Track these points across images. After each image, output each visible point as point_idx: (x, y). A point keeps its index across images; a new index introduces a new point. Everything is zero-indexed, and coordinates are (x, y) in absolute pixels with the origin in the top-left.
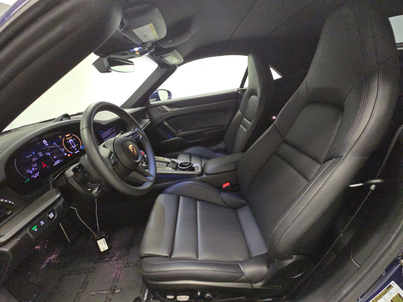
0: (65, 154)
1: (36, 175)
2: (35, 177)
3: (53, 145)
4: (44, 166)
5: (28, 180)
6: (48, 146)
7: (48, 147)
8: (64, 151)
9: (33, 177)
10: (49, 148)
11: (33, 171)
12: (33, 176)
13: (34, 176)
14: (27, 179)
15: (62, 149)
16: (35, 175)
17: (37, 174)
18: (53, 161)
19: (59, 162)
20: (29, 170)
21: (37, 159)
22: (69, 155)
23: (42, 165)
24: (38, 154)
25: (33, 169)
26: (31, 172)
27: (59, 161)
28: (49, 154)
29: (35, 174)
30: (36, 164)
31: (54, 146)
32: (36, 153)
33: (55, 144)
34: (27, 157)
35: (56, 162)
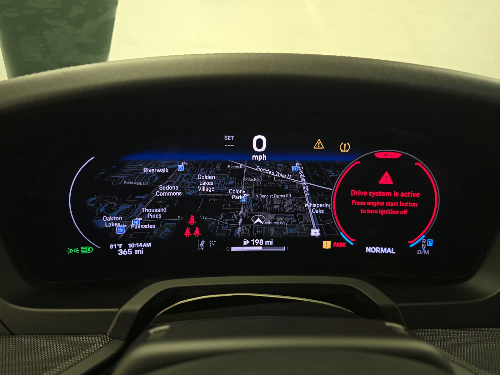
0: (315, 232)
1: (134, 250)
2: (122, 252)
3: (287, 170)
4: (187, 233)
5: (86, 250)
6: (262, 164)
7: (259, 169)
8: (317, 215)
9: (116, 250)
10: (260, 173)
11: (129, 231)
12: (120, 245)
13: (123, 248)
14: (87, 244)
15: (313, 202)
16: (125, 247)
17: (140, 248)
18: (239, 232)
19: (260, 248)
20: (120, 218)
21: (180, 194)
22: (327, 245)
23: (184, 224)
24: (200, 177)
25: (136, 223)
26: (121, 229)
27: (264, 246)
28: (244, 197)
29: (132, 245)
30: (165, 210)
31: (289, 177)
32: (192, 170)
33: (297, 167)
34: (145, 170)
35: (250, 245)
